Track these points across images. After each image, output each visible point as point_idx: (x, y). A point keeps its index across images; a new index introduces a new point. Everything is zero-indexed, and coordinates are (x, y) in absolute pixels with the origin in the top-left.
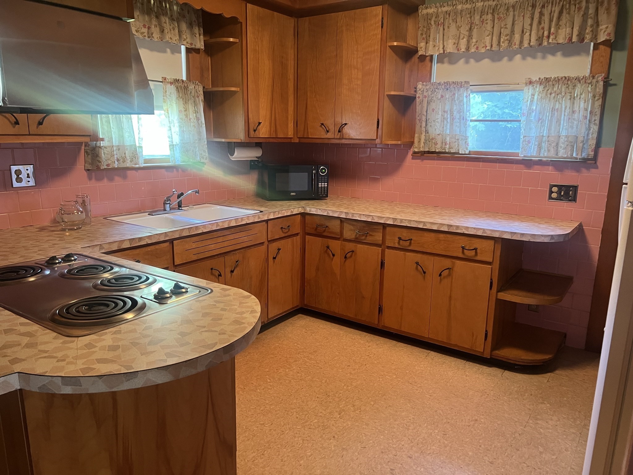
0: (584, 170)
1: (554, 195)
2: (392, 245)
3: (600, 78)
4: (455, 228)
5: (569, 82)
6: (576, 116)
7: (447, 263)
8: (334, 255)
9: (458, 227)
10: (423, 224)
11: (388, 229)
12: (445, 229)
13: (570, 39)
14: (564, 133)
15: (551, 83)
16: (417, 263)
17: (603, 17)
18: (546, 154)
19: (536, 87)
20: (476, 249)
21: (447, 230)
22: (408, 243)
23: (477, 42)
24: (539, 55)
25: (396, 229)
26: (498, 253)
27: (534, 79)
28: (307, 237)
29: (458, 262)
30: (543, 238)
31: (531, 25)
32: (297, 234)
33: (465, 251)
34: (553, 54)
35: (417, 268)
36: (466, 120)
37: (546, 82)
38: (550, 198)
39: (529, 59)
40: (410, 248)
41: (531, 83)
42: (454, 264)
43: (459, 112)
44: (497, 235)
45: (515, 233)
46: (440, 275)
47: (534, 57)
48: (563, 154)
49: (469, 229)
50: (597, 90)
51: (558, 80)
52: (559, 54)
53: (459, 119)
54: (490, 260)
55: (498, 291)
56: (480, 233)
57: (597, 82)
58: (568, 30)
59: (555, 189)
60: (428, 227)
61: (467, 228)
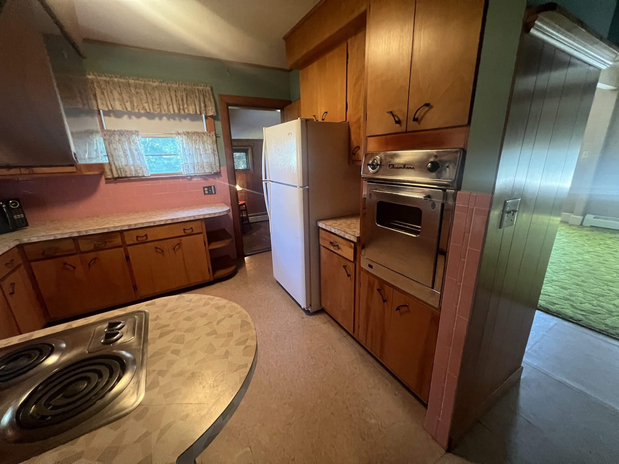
0: (217, 178)
1: (206, 192)
2: (132, 242)
3: (213, 133)
4: (176, 220)
5: (199, 135)
6: (208, 152)
7: (177, 241)
8: (74, 268)
9: (178, 219)
10: (153, 223)
11: (125, 233)
12: (170, 222)
13: (196, 112)
14: (205, 161)
15: (190, 135)
16: (156, 248)
17: (208, 103)
18: (198, 172)
19: (183, 136)
20: (192, 228)
21: (171, 222)
22: (145, 238)
23: (137, 105)
24: (177, 118)
25: (132, 232)
26: (204, 226)
27: (180, 132)
28: (33, 264)
29: (182, 238)
30: (224, 213)
31: (172, 100)
32: (19, 266)
33: (186, 231)
34: (185, 119)
35: (156, 251)
36: (142, 155)
37: (187, 134)
38: (205, 194)
39: (172, 120)
40: (147, 240)
41: (179, 134)
42: (181, 240)
43: (136, 150)
44: (202, 217)
45: (211, 214)
46: (174, 249)
47: (174, 119)
48: (208, 171)
49: (185, 218)
50: (213, 139)
51: (194, 133)
52: (188, 119)
53: (138, 154)
54: (201, 231)
55: (209, 245)
56: (192, 219)
57: (212, 135)
58: (194, 107)
59: (206, 189)
60: (157, 224)
61: (184, 218)
